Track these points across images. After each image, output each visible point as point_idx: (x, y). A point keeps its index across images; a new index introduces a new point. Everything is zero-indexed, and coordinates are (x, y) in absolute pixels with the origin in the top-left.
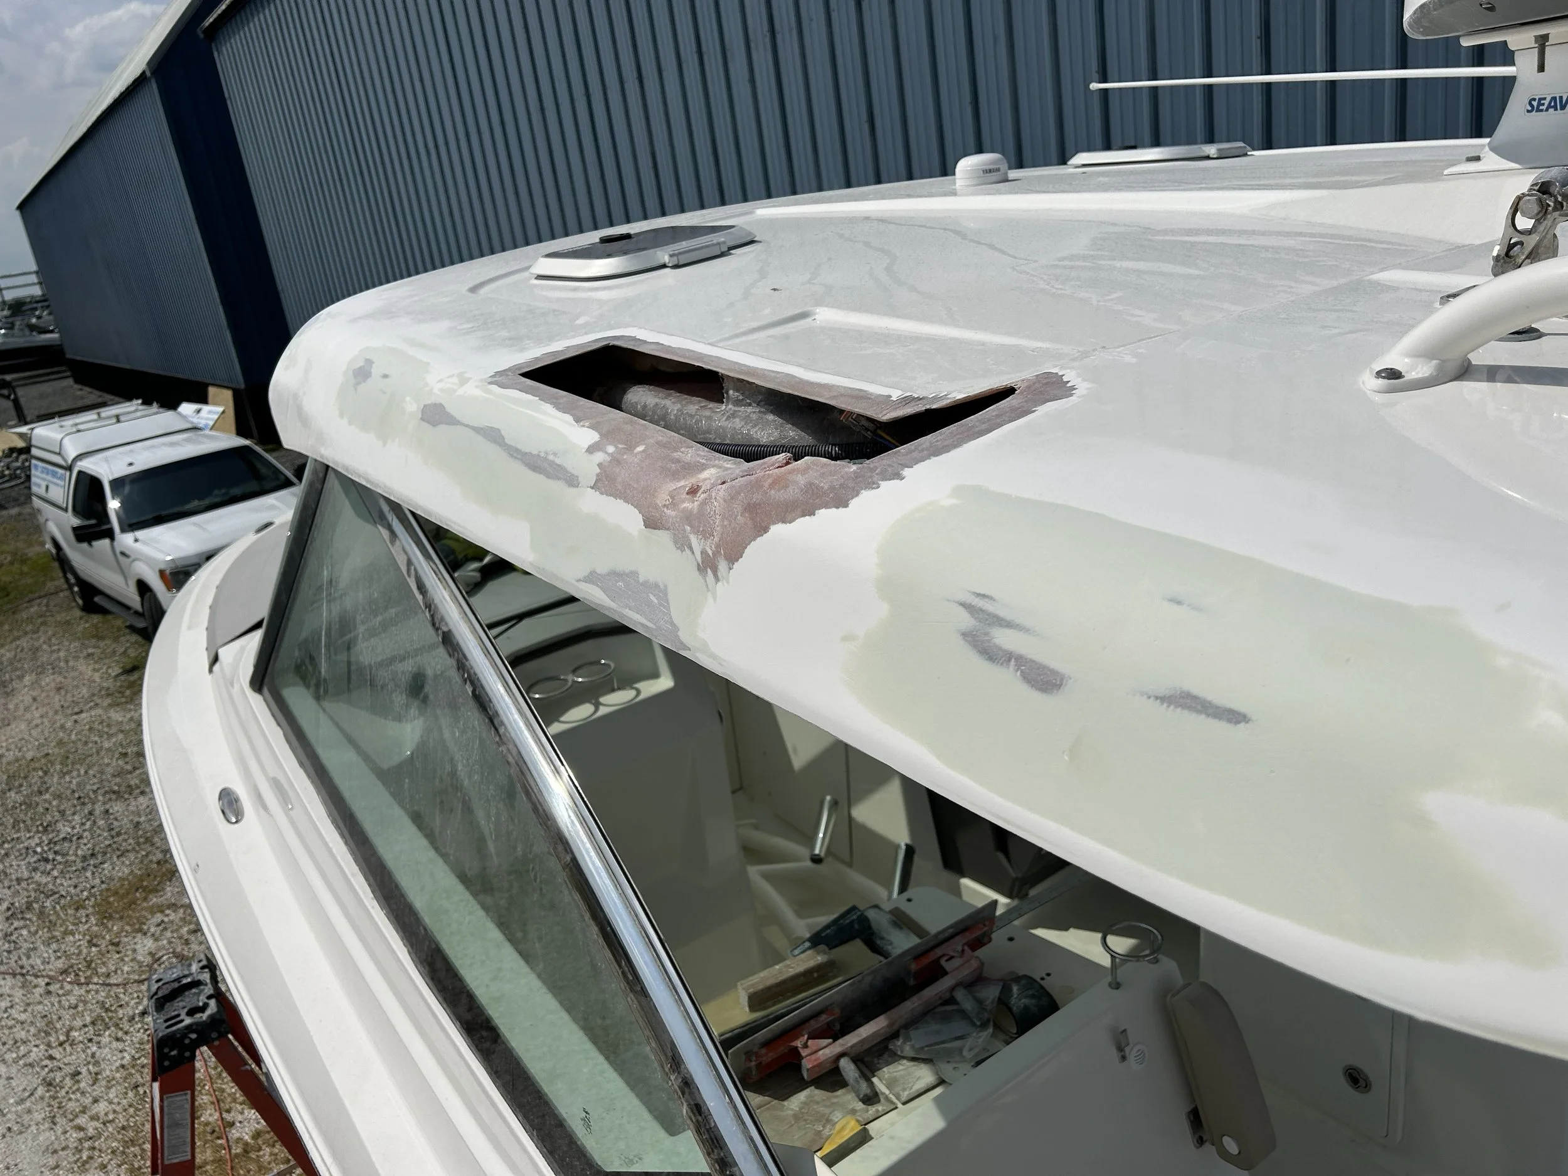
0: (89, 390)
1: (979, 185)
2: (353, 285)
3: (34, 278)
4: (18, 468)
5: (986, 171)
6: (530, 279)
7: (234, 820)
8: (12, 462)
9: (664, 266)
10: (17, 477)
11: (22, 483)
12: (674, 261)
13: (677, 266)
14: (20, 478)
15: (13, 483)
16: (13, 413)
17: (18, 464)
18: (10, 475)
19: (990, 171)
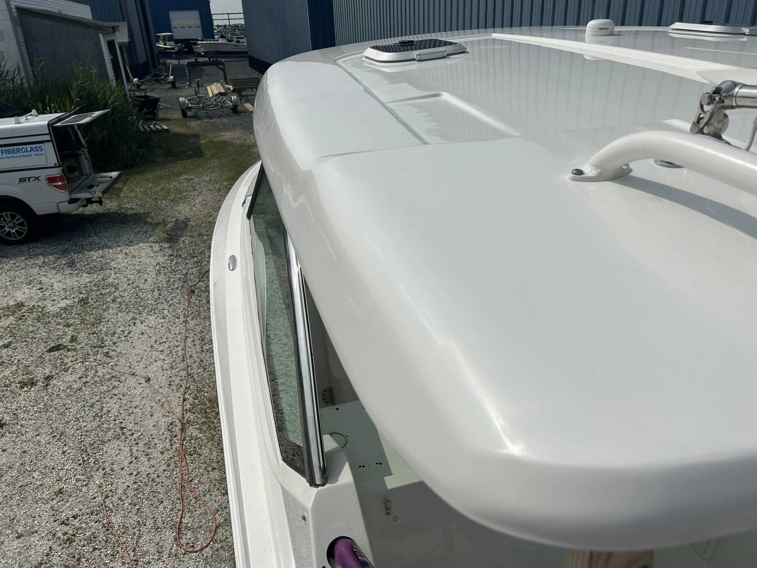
0: (255, 71)
1: (598, 36)
2: (363, 39)
3: (242, 16)
4: (219, 102)
5: (600, 29)
6: (363, 57)
7: (231, 269)
8: (217, 98)
9: (414, 60)
10: (217, 106)
11: (219, 109)
12: (418, 58)
13: (420, 61)
14: (219, 106)
15: (214, 108)
16: (223, 78)
17: (219, 100)
18: (215, 104)
19: (603, 29)
